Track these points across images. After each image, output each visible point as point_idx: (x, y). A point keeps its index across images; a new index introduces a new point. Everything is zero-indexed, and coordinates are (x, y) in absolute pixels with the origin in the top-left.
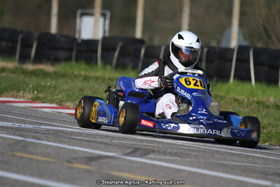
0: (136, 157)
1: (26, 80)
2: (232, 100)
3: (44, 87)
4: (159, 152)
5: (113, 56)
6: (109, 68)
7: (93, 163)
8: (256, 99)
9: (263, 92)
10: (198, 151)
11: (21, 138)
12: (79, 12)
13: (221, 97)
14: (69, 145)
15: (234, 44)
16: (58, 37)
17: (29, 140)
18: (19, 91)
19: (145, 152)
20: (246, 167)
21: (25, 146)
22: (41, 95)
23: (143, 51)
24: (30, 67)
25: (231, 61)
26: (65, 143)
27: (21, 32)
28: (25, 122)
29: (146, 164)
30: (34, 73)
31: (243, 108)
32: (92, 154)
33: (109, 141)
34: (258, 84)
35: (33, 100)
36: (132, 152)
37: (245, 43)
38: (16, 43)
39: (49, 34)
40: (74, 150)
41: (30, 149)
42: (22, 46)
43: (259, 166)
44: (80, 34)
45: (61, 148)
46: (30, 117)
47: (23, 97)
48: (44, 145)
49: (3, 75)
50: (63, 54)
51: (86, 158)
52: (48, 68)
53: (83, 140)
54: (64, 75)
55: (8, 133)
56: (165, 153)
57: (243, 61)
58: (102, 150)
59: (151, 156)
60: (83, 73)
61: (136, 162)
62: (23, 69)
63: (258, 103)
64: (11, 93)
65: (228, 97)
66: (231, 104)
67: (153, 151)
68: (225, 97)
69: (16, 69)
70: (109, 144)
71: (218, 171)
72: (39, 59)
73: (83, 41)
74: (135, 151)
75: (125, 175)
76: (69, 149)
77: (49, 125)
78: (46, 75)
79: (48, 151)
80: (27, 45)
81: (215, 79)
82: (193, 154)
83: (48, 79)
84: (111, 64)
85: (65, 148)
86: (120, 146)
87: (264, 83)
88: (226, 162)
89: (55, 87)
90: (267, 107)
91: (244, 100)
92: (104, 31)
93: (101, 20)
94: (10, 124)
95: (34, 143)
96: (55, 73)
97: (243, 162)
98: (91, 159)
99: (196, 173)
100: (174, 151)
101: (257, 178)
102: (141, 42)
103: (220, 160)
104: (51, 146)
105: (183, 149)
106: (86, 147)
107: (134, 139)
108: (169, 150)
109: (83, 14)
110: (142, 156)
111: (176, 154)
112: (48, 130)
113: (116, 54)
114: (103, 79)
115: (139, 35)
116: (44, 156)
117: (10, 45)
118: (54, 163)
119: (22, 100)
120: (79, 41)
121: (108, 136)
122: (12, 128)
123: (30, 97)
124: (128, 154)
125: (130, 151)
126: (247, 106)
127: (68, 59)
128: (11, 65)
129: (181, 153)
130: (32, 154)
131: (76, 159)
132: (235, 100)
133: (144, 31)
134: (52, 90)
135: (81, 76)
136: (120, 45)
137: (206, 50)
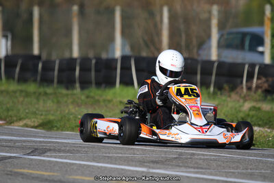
4: (55, 150)
5: (15, 71)
6: (12, 81)
10: (87, 147)
13: (109, 101)
15: (118, 54)
20: (127, 157)
23: (40, 66)
25: (116, 69)
29: (44, 160)
33: (13, 144)
36: (32, 152)
37: (128, 52)
43: (138, 156)
56: (59, 151)
57: (126, 68)
59: (48, 154)
61: (36, 160)
65: (114, 100)
66: (117, 106)
67: (50, 150)
71: (103, 163)
74: (35, 151)
75: (25, 171)
81: (103, 85)
82: (84, 150)
84: (14, 78)
86: (22, 148)
88: (111, 155)
93: (4, 41)
97: (125, 154)
99: (85, 165)
101: (136, 166)
102: (39, 58)
103: (106, 153)
105: (75, 147)
107: (34, 141)
108: (63, 148)
110: (40, 154)
111: (69, 151)
113: (18, 69)
114: (8, 92)
115: (36, 51)
121: (11, 140)
124: (28, 154)
125: (30, 151)
129: (73, 150)
132: (121, 102)
133: (41, 48)
136: (20, 62)
137: (94, 62)
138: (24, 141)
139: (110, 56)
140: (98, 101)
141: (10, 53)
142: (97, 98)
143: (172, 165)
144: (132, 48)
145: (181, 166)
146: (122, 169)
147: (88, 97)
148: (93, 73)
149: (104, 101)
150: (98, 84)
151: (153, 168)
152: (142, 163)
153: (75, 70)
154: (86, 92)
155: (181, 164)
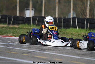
0: (42, 51)
1: (10, 30)
2: (71, 34)
3: (15, 32)
6: (34, 25)
7: (29, 54)
8: (78, 33)
9: (80, 31)
11: (9, 47)
12: (25, 9)
13: (68, 33)
14: (23, 49)
15: (71, 17)
16: (19, 17)
17: (11, 48)
18: (8, 33)
19: (45, 50)
21: (10, 50)
22: (14, 35)
24: (11, 26)
25: (71, 22)
26: (21, 48)
27: (8, 16)
28: (10, 43)
30: (12, 28)
31: (74, 36)
32: (29, 51)
34: (79, 29)
35: (12, 36)
36: (41, 50)
37: (75, 16)
38: (7, 19)
39: (17, 16)
40: (24, 50)
41: (11, 50)
42: (8, 20)
44: (26, 16)
45: (20, 50)
46: (11, 41)
47: (9, 35)
48: (15, 49)
49: (3, 29)
50: (21, 22)
51: (27, 52)
52: (16, 26)
53: (26, 47)
54: (21, 28)
55: (5, 46)
57: (74, 22)
58: (32, 50)
59: (46, 51)
60: (27, 27)
62: (9, 27)
63: (79, 34)
64: (6, 34)
65: (70, 33)
66: (71, 35)
68: (69, 33)
69: (7, 27)
70: (34, 48)
72: (14, 24)
73: (27, 18)
74: (42, 50)
76: (22, 50)
77: (17, 43)
78: (16, 28)
79: (16, 50)
80: (10, 20)
81: (66, 28)
83: (17, 30)
85: (21, 50)
87: (80, 28)
89: (19, 32)
90: (81, 35)
91: (74, 34)
92: (33, 14)
93: (32, 11)
94: (5, 43)
95: (12, 48)
96: (18, 28)
98: (29, 52)
100: (53, 49)
104: (17, 49)
106: (27, 49)
107: (42, 47)
108: (51, 49)
109: (26, 10)
110: (43, 51)
112: (16, 45)
113: (37, 21)
115: (43, 15)
116: (15, 52)
117: (5, 20)
118: (18, 54)
119: (9, 36)
120: (25, 18)
122: (6, 44)
123: (11, 35)
125: (40, 50)
126: (75, 35)
127: (22, 23)
128: (5, 26)
129: (55, 50)
130: (12, 51)
131: (24, 53)
132: (72, 34)
134: (18, 33)
135: (26, 28)
136: (37, 18)
137: (63, 19)
138: (38, 46)
139: (69, 17)
140: (64, 33)
141: (34, 15)
142: (64, 32)
143: (89, 56)
144: (76, 15)
145: (92, 57)
146: (72, 57)
147: (60, 32)
148: (63, 23)
149: (66, 33)
150: (64, 27)
151: (82, 57)
152: (79, 55)
153: (57, 22)
154: (60, 30)
155: (92, 56)
